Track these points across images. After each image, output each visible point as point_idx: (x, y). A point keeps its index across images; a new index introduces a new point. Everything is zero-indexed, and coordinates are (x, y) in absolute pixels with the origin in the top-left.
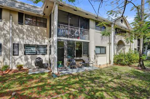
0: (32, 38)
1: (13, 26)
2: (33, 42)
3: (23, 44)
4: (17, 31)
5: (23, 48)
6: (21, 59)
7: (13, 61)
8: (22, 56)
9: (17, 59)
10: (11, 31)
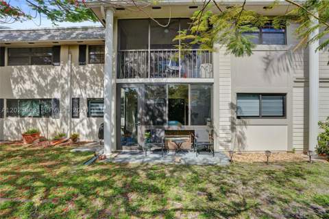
0: (98, 86)
1: (72, 70)
2: (100, 93)
3: (85, 98)
4: (78, 77)
5: (86, 105)
6: (83, 125)
7: (72, 127)
8: (83, 119)
9: (77, 124)
10: (69, 78)
